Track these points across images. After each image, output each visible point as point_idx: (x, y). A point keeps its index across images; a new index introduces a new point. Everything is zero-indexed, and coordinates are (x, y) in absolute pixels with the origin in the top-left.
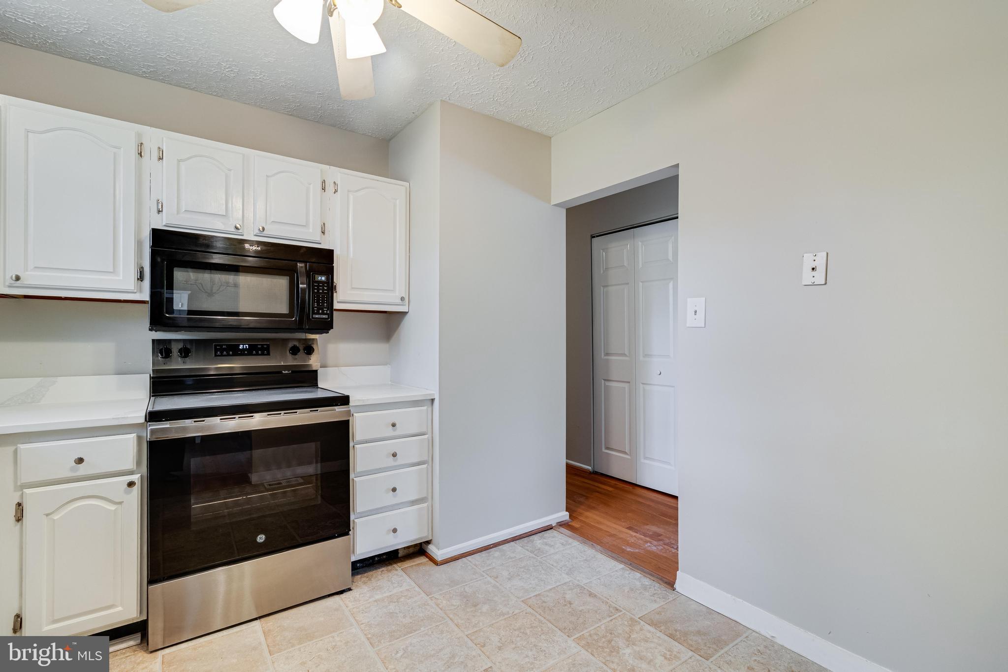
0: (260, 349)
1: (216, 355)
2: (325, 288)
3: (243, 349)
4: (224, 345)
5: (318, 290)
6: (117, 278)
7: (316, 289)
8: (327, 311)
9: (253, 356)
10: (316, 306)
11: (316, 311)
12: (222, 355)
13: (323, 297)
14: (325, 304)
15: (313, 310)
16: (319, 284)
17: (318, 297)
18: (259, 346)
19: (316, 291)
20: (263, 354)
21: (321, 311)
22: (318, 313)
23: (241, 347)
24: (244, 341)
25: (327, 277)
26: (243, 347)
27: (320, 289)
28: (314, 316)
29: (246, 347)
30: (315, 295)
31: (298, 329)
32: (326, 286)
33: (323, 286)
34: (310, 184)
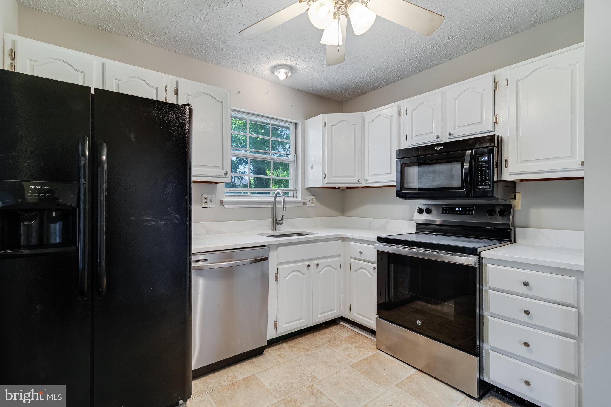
0: (468, 211)
1: (442, 213)
2: (487, 166)
3: (458, 210)
4: (448, 207)
5: (481, 168)
6: (392, 176)
7: (480, 167)
8: (488, 183)
9: (462, 215)
10: (480, 179)
11: (479, 184)
12: (445, 214)
13: (485, 172)
14: (487, 178)
15: (478, 183)
16: (482, 163)
17: (482, 173)
18: (468, 209)
19: (480, 169)
20: (469, 214)
21: (483, 184)
22: (482, 185)
23: (457, 209)
24: (459, 206)
25: (489, 157)
26: (458, 209)
27: (483, 167)
28: (478, 187)
29: (460, 209)
30: (479, 172)
31: (467, 197)
32: (487, 164)
33: (486, 164)
34: (484, 90)
